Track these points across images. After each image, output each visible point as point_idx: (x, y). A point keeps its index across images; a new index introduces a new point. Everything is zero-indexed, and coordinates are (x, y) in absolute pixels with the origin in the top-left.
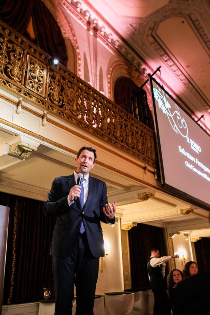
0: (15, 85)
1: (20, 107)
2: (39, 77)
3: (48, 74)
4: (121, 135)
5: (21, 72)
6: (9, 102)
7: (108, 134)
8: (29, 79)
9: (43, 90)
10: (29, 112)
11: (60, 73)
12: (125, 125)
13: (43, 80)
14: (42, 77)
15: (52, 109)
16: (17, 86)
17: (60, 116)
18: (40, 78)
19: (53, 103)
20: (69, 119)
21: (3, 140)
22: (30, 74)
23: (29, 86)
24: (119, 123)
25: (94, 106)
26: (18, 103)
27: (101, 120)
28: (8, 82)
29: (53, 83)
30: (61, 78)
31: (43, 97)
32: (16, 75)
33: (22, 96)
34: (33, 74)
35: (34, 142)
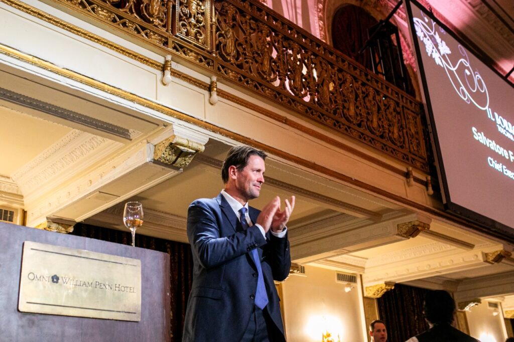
0: (156, 33)
1: (168, 73)
2: (198, 13)
3: (213, 7)
4: (356, 113)
5: (165, 8)
6: (149, 65)
7: (332, 112)
8: (180, 20)
9: (206, 38)
10: (185, 80)
11: (234, 4)
12: (363, 93)
13: (206, 19)
14: (203, 14)
15: (225, 72)
16: (159, 35)
17: (240, 83)
18: (200, 16)
19: (226, 60)
20: (257, 88)
21: (141, 136)
22: (181, 9)
23: (181, 33)
24: (352, 91)
25: (302, 61)
26: (164, 65)
27: (318, 88)
28: (144, 29)
29: (223, 24)
30: (236, 12)
31: (208, 52)
32: (156, 14)
33: (170, 53)
34: (187, 11)
35: (198, 135)
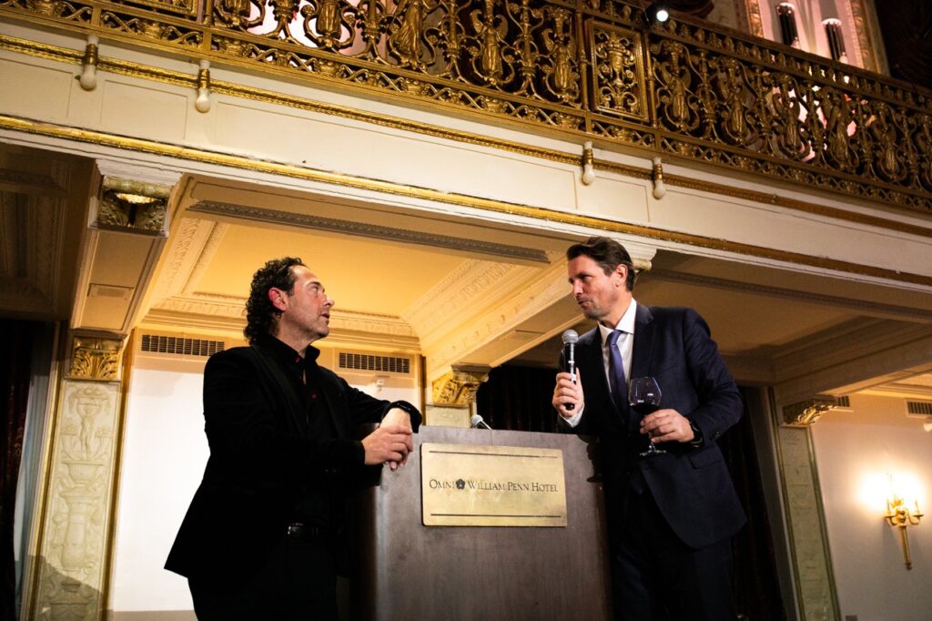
0: (567, 115)
1: (589, 167)
2: (625, 69)
3: (648, 54)
4: (899, 163)
5: (577, 74)
6: (562, 162)
7: (854, 171)
8: (601, 85)
9: (641, 102)
10: (614, 172)
11: (681, 39)
12: (910, 127)
13: (637, 75)
14: (633, 68)
15: (674, 147)
16: (572, 116)
17: (699, 159)
18: (628, 72)
19: (673, 128)
20: (726, 161)
21: (561, 258)
22: (600, 69)
23: (603, 105)
24: (889, 128)
25: (798, 99)
26: (583, 157)
27: (827, 137)
28: (549, 112)
29: (666, 75)
30: (684, 51)
31: (645, 123)
32: (565, 86)
33: (589, 138)
34: (606, 69)
35: (640, 248)
